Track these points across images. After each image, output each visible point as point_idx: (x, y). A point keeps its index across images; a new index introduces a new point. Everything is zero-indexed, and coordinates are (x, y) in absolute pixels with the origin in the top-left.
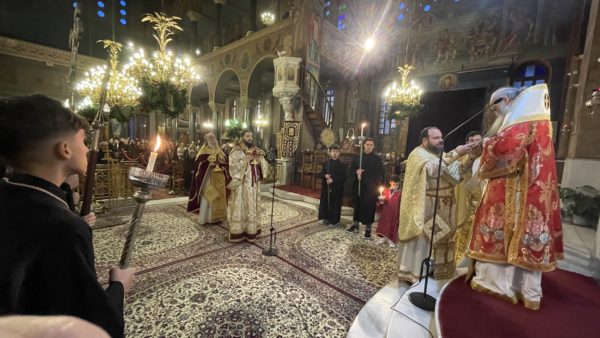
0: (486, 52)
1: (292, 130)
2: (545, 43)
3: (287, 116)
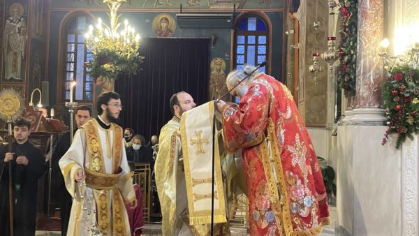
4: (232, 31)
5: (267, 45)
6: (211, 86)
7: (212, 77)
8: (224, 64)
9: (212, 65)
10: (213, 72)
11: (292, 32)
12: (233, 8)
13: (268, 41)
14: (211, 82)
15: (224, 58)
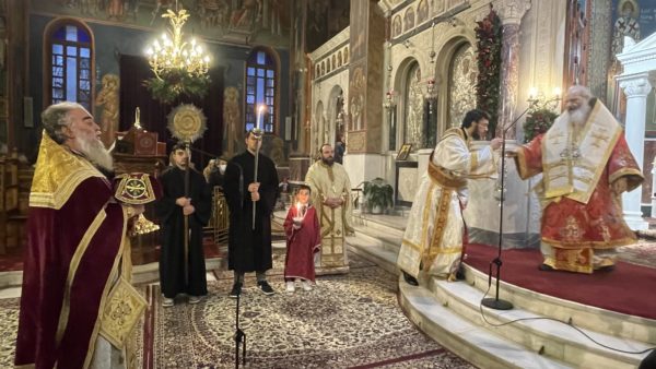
0: (219, 21)
2: (273, 31)
4: (245, 63)
5: (275, 79)
6: (225, 115)
7: (225, 105)
8: (237, 93)
9: (226, 93)
10: (227, 100)
11: (306, 70)
12: (244, 40)
13: (275, 75)
14: (225, 109)
15: (237, 87)
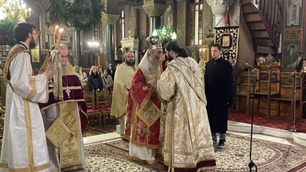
1: (226, 39)
3: (219, 21)
